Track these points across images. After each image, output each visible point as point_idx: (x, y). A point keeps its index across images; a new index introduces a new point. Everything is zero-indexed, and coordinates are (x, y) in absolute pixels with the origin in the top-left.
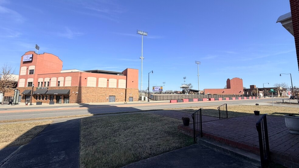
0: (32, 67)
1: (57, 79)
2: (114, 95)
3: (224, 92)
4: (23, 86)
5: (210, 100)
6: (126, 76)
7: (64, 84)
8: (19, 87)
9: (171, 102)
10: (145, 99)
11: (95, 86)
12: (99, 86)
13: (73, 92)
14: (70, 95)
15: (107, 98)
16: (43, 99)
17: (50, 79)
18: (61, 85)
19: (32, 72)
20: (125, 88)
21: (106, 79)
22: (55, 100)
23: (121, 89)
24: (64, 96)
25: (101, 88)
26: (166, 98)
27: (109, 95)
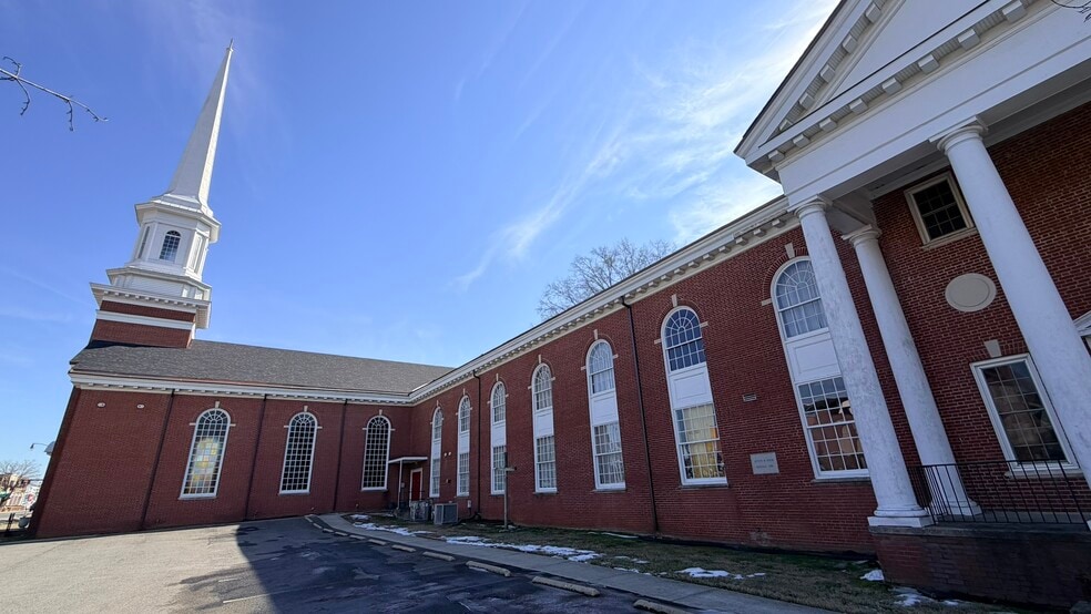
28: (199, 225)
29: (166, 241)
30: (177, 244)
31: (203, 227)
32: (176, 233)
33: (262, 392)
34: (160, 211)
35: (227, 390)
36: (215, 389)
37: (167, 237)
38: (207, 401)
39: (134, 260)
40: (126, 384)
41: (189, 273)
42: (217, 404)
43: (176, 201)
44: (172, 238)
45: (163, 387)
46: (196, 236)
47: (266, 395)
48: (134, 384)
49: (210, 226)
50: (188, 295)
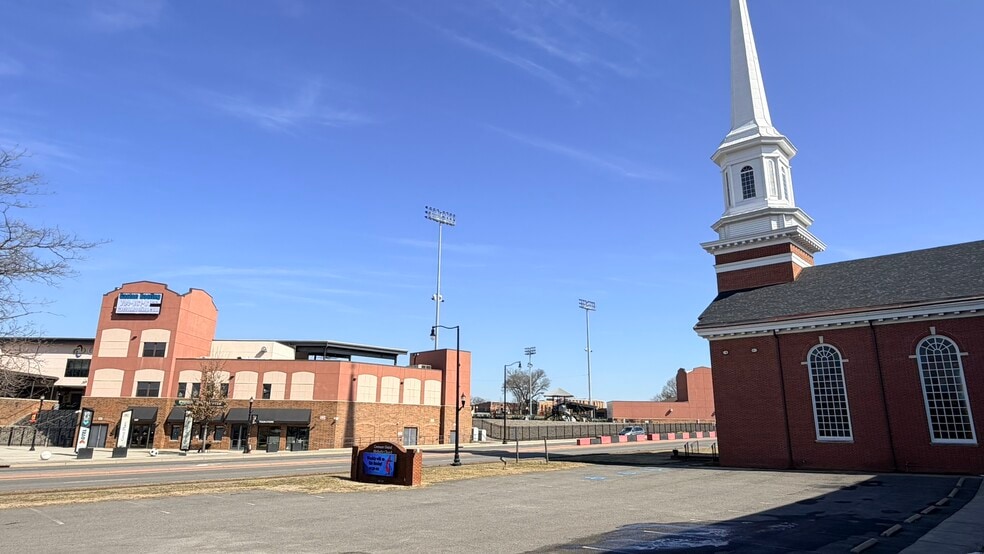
0: (153, 335)
1: (260, 378)
2: (415, 425)
3: (670, 412)
4: (117, 394)
5: (650, 438)
6: (440, 372)
7: (287, 393)
8: (93, 395)
9: (578, 443)
10: (480, 439)
11: (373, 400)
12: (383, 400)
13: (323, 417)
14: (311, 425)
15: (400, 434)
16: (201, 437)
17: (232, 378)
18: (277, 395)
19: (154, 351)
20: (438, 404)
21: (398, 381)
22: (253, 441)
23: (430, 409)
24: (288, 428)
25: (388, 406)
26: (526, 435)
27: (405, 425)
28: (763, 148)
29: (743, 180)
30: (752, 178)
31: (770, 148)
32: (749, 168)
33: (864, 318)
34: (728, 154)
35: (824, 323)
36: (811, 324)
37: (743, 176)
38: (811, 337)
39: (727, 209)
40: (736, 331)
41: (773, 202)
42: (821, 339)
43: (738, 136)
44: (747, 174)
45: (764, 329)
46: (766, 162)
47: (870, 321)
48: (741, 331)
49: (776, 144)
50: (778, 225)
